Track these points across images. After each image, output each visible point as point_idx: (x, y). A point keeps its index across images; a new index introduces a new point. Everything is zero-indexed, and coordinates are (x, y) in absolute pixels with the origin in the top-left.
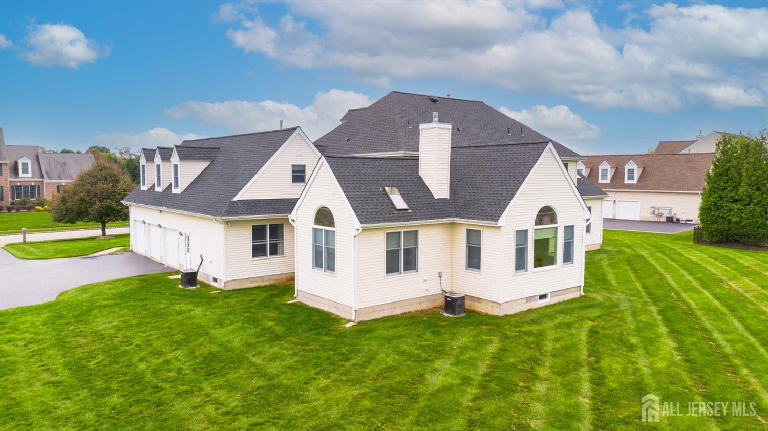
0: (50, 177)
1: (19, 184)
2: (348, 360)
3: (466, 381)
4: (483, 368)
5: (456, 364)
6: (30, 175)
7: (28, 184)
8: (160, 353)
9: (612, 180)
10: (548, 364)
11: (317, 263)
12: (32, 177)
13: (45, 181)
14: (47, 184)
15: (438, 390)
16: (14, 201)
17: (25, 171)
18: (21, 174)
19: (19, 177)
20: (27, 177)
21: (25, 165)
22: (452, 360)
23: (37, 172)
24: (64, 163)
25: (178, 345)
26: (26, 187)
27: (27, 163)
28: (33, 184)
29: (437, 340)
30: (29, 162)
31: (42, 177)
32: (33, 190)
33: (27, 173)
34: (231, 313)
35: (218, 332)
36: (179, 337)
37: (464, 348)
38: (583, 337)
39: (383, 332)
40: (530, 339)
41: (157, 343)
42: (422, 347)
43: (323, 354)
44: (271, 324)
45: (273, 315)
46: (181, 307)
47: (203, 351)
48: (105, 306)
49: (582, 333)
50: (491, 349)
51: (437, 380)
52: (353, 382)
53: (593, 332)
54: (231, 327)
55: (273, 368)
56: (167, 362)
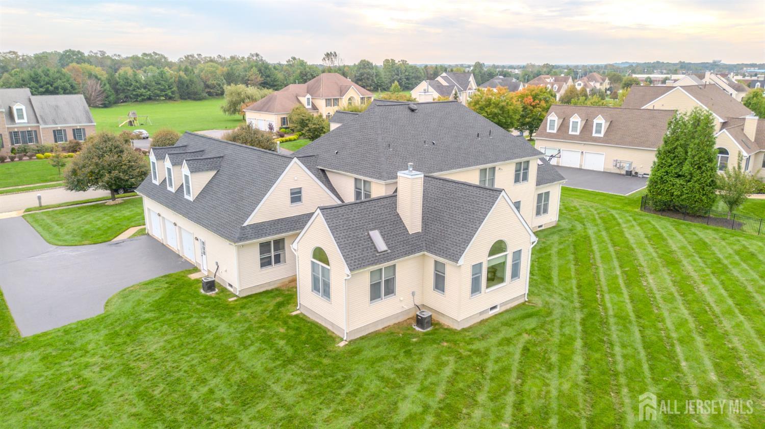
0: (45, 123)
1: (16, 130)
2: (343, 387)
3: (426, 408)
4: (440, 395)
5: (420, 391)
6: (25, 120)
7: (25, 130)
8: (204, 381)
9: (581, 132)
10: (486, 388)
11: (316, 288)
12: (28, 123)
13: (41, 127)
14: (43, 129)
15: (406, 420)
16: (13, 146)
17: (21, 116)
18: (17, 121)
19: (16, 124)
20: (23, 122)
21: (19, 111)
22: (417, 386)
23: (33, 117)
24: (57, 106)
25: (216, 370)
26: (22, 132)
27: (22, 109)
28: (29, 129)
29: (408, 362)
30: (24, 108)
31: (38, 122)
32: (30, 135)
33: (23, 118)
34: (249, 329)
35: (243, 355)
36: (215, 361)
37: (428, 372)
38: (517, 356)
39: (368, 354)
40: (477, 360)
41: (200, 369)
42: (397, 371)
43: (324, 381)
44: (282, 343)
45: (282, 330)
46: (208, 322)
47: (236, 378)
48: (148, 321)
49: (516, 352)
50: (447, 372)
51: (406, 409)
52: (347, 412)
53: (526, 350)
54: (252, 349)
55: (289, 397)
56: (211, 391)
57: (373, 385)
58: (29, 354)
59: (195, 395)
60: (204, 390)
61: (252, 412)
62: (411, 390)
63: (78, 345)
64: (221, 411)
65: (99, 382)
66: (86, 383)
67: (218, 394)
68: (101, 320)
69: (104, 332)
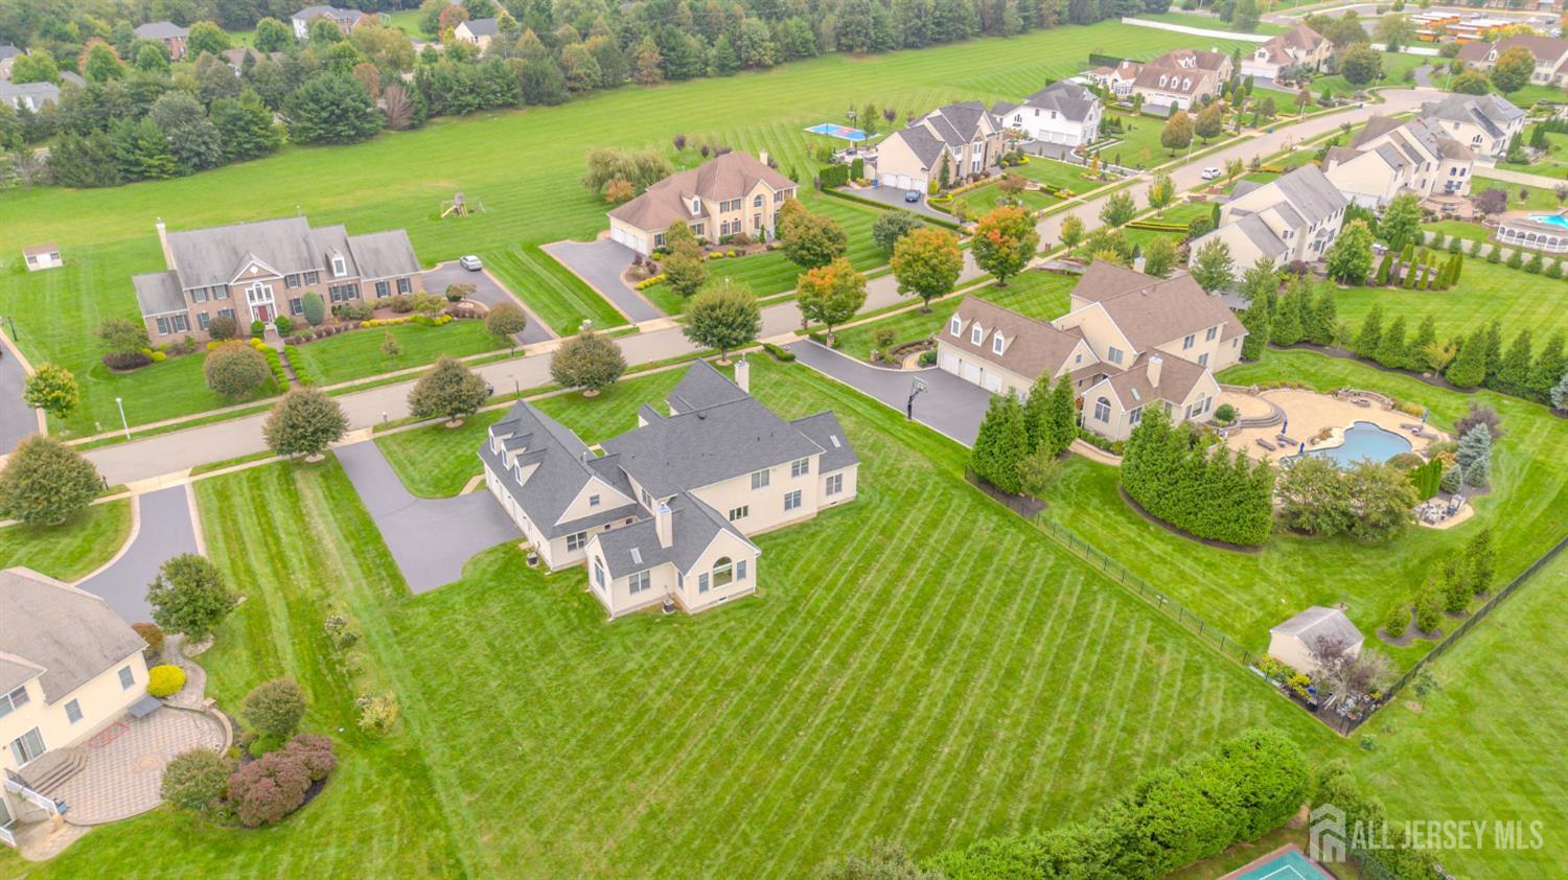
0: (366, 274)
1: (336, 285)
2: (600, 649)
6: (345, 273)
7: (345, 284)
9: (982, 345)
11: (597, 578)
12: (348, 275)
13: (362, 280)
14: (365, 282)
16: (333, 305)
17: (340, 269)
18: (336, 275)
19: (335, 278)
20: (343, 275)
21: (339, 263)
23: (353, 268)
24: (378, 248)
26: (343, 287)
27: (342, 262)
28: (350, 283)
29: (645, 636)
30: (342, 259)
31: (358, 274)
32: (351, 290)
33: (342, 271)
34: (555, 602)
35: (548, 622)
36: (530, 625)
37: (654, 644)
38: (715, 638)
39: (623, 629)
40: (688, 638)
41: (521, 630)
42: (635, 643)
43: (591, 645)
44: (573, 615)
45: (576, 605)
46: (529, 594)
47: (541, 638)
48: (490, 589)
49: (716, 634)
50: (665, 645)
51: (631, 665)
52: (597, 665)
53: (724, 633)
54: (554, 618)
55: (568, 653)
56: (527, 646)
57: (618, 650)
58: (421, 609)
59: (518, 647)
60: (523, 644)
61: (547, 661)
62: (638, 656)
63: (449, 605)
64: (531, 658)
65: (465, 633)
66: (458, 633)
67: (530, 648)
68: (461, 585)
69: (464, 596)
